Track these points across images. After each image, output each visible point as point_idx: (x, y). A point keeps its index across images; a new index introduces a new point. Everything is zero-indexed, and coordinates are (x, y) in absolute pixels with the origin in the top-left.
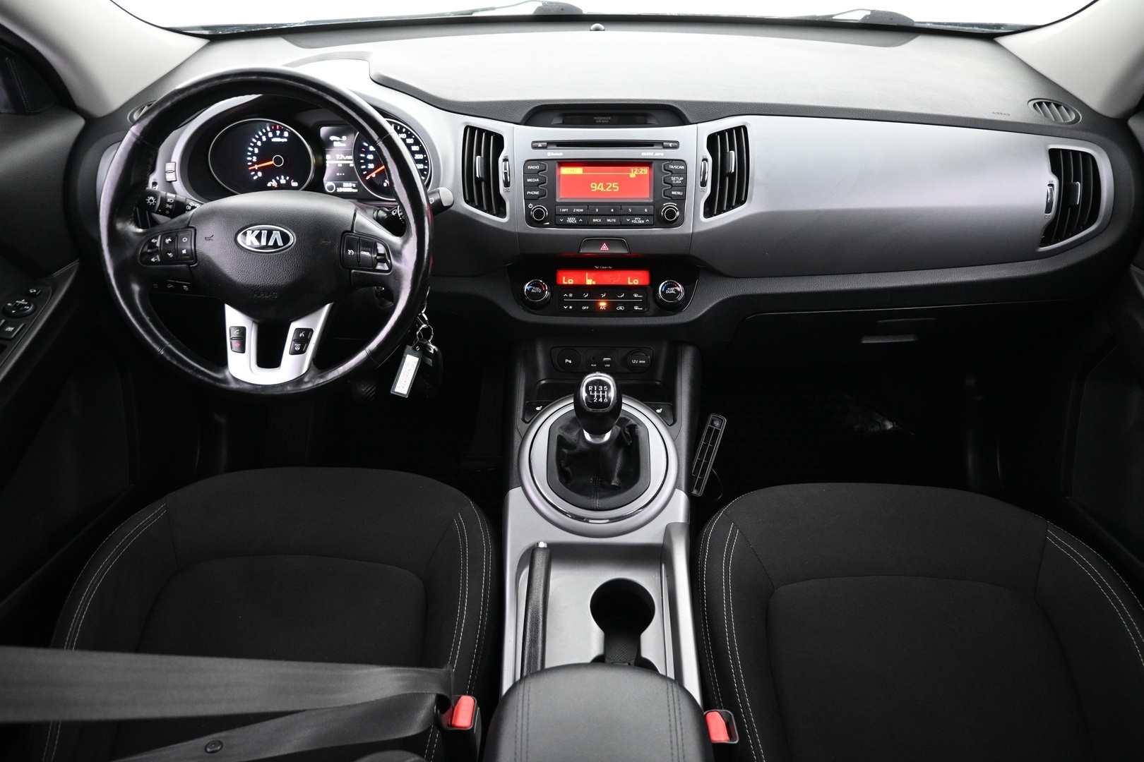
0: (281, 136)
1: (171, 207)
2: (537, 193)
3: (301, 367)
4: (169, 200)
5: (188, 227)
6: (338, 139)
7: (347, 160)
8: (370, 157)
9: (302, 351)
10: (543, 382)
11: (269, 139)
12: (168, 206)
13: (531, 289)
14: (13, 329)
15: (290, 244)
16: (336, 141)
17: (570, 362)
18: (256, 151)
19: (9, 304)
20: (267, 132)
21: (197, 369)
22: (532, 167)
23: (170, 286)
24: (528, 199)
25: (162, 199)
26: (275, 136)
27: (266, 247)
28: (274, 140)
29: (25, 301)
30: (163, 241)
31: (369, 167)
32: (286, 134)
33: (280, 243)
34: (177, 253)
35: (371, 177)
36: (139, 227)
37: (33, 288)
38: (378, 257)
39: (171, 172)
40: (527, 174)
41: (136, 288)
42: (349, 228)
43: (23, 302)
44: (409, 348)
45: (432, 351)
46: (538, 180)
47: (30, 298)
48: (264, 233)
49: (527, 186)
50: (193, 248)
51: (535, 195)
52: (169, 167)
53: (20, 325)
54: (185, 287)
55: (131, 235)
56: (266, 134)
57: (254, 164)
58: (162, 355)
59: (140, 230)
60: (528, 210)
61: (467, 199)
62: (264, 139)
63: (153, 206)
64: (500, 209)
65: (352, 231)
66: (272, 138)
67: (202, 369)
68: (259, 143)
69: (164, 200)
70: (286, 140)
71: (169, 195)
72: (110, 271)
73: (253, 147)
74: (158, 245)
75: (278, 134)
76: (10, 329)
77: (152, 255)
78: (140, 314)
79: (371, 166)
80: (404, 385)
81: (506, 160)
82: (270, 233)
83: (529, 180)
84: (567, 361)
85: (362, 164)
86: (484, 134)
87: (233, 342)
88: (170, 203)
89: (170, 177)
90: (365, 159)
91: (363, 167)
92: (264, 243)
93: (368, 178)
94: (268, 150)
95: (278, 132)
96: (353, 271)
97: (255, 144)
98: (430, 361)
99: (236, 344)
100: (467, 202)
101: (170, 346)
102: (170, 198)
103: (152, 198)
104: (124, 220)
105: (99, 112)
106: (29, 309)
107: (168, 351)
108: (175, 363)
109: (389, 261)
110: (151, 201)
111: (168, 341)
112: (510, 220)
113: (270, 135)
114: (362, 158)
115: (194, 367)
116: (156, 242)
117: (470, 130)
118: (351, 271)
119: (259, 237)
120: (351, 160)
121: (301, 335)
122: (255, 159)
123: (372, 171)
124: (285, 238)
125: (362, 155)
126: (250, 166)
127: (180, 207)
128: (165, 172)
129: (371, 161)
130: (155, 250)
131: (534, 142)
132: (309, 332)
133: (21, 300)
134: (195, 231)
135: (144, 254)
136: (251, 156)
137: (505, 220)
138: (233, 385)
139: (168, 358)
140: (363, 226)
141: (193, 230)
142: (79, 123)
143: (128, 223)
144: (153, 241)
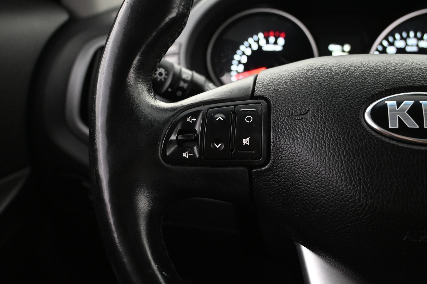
1: (185, 86)
12: (181, 84)
25: (175, 73)
63: (162, 82)
69: (177, 76)
71: (184, 69)
74: (198, 128)
77: (183, 145)
88: (185, 81)
102: (186, 73)
103: (162, 71)
110: (161, 74)
135: (169, 143)
141: (264, 103)
142: (63, 16)
144: (188, 119)
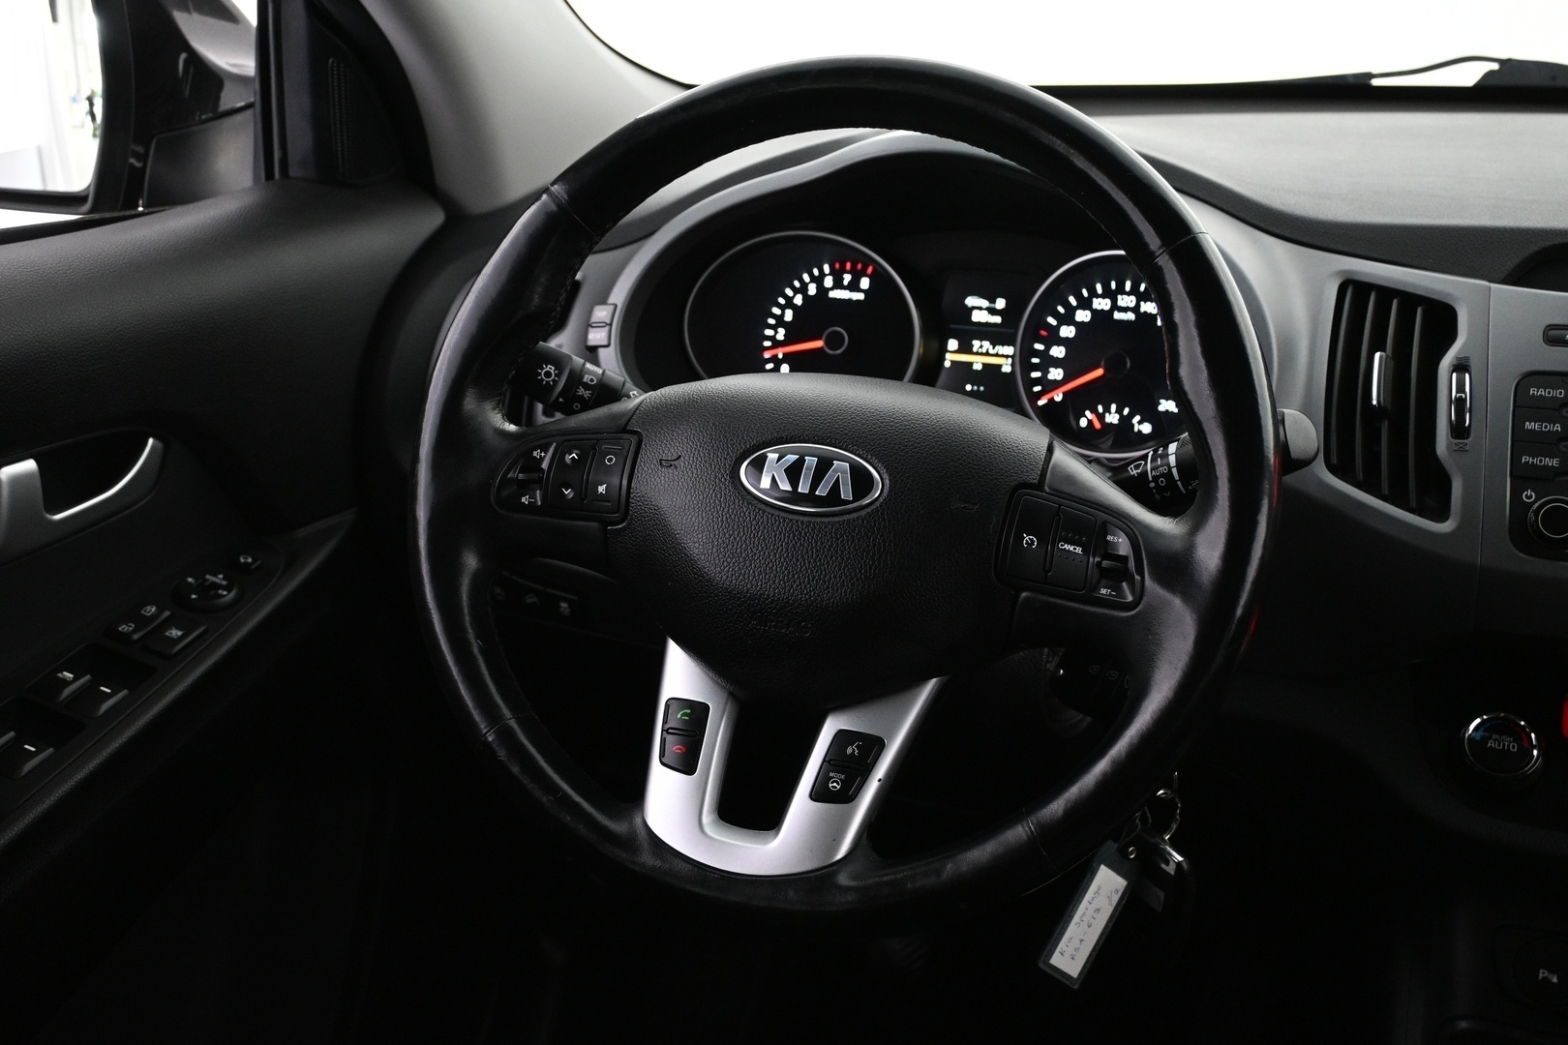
0: (854, 286)
1: (587, 394)
2: (1554, 462)
3: (837, 841)
4: (586, 378)
5: (625, 430)
6: (985, 303)
7: (997, 355)
8: (1058, 352)
9: (847, 796)
10: (1463, 1025)
11: (822, 291)
12: (581, 391)
13: (1484, 740)
14: (179, 633)
15: (867, 501)
16: (980, 308)
17: (1555, 980)
18: (789, 315)
19: (190, 580)
20: (822, 275)
21: (566, 796)
22: (1541, 392)
23: (531, 599)
24: (1522, 477)
25: (572, 373)
26: (838, 284)
27: (810, 498)
28: (832, 294)
29: (224, 579)
30: (558, 458)
31: (1051, 377)
32: (865, 283)
33: (846, 493)
34: (586, 491)
35: (1051, 400)
36: (511, 421)
37: (246, 553)
38: (1105, 563)
39: (602, 325)
40: (1524, 406)
41: (471, 561)
42: (1034, 478)
43: (219, 579)
44: (1111, 846)
45: (1171, 869)
46: (1558, 427)
47: (237, 574)
48: (811, 461)
49: (1523, 442)
50: (625, 483)
51: (1546, 467)
52: (601, 313)
53: (197, 628)
54: (564, 605)
55: (489, 434)
56: (819, 280)
57: (776, 344)
58: (487, 744)
59: (512, 428)
60: (1519, 506)
61: (1334, 460)
62: (812, 290)
63: (550, 388)
64: (1432, 494)
65: (1040, 486)
66: (832, 289)
67: (577, 798)
68: (798, 300)
69: (576, 378)
70: (861, 296)
71: (588, 366)
72: (422, 513)
73: (783, 308)
74: (545, 465)
75: (846, 283)
76: (175, 633)
77: (524, 487)
78: (463, 630)
79: (1056, 374)
80: (1077, 950)
81: (1461, 367)
82: (824, 465)
83: (1528, 425)
84: (1542, 974)
85: (1036, 368)
86: (1395, 303)
87: (669, 738)
88: (586, 386)
89: (596, 337)
90: (1044, 355)
91: (1036, 375)
92: (803, 488)
93: (1041, 402)
94: (817, 314)
95: (847, 278)
96: (1024, 594)
97: (789, 300)
98: (1157, 897)
99: (674, 746)
100: (1333, 469)
101: (513, 724)
102: (590, 373)
103: (551, 368)
104: (483, 397)
105: (478, 204)
106: (228, 596)
107: (505, 734)
108: (515, 770)
109: (1137, 577)
110: (548, 374)
111: (511, 710)
112: (1459, 528)
113: (828, 282)
114: (1037, 353)
115: (560, 789)
116: (542, 459)
117: (1354, 291)
118: (1018, 595)
119: (793, 472)
120: (1007, 357)
121: (849, 751)
122: (781, 334)
123: (1056, 385)
124: (861, 481)
125: (1039, 347)
126: (768, 348)
127: (607, 393)
128: (588, 325)
129: (1057, 363)
130: (535, 476)
131: (1551, 327)
132: (874, 746)
133: (215, 575)
134: (640, 442)
135: (506, 482)
136: (774, 328)
137: (1446, 527)
138: (647, 859)
139: (502, 754)
140: (1070, 479)
141: (634, 439)
142: (433, 219)
143: (488, 406)
144: (535, 454)
